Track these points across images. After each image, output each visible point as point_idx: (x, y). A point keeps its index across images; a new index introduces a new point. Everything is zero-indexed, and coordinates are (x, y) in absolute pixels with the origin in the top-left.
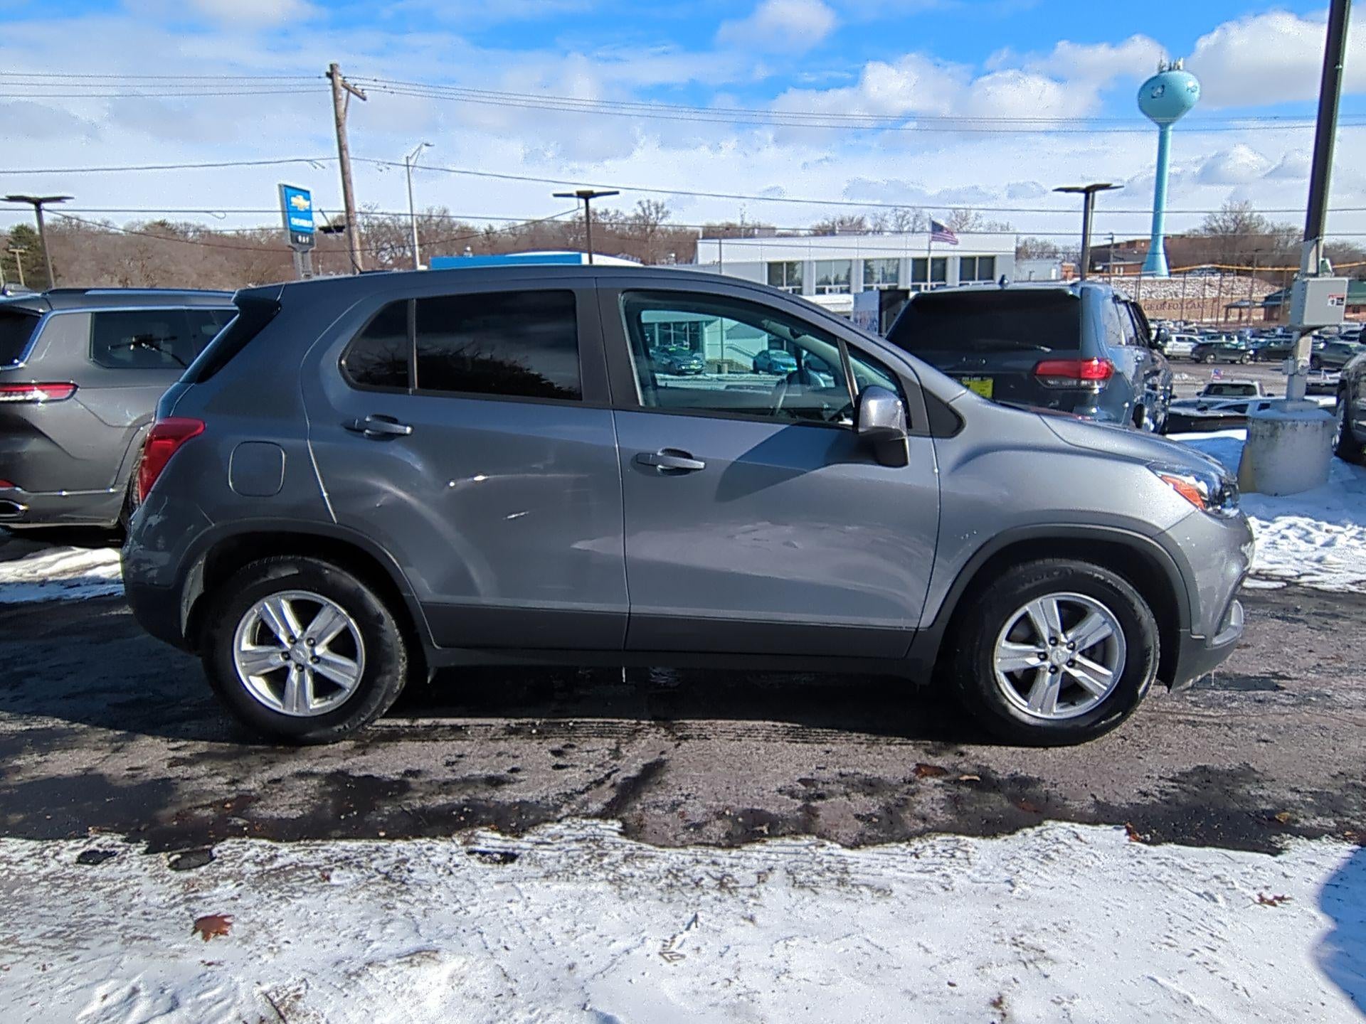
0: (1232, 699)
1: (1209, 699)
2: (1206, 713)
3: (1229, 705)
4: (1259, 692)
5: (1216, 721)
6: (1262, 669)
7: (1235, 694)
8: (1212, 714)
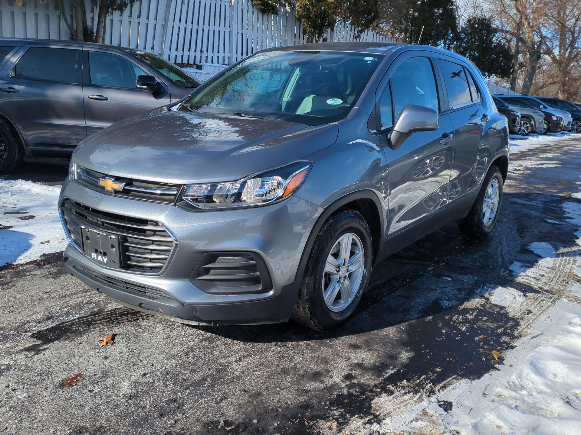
0: (68, 314)
1: (82, 309)
2: (81, 299)
3: (69, 308)
4: (51, 326)
5: (74, 296)
6: (48, 353)
7: (67, 319)
8: (77, 299)
